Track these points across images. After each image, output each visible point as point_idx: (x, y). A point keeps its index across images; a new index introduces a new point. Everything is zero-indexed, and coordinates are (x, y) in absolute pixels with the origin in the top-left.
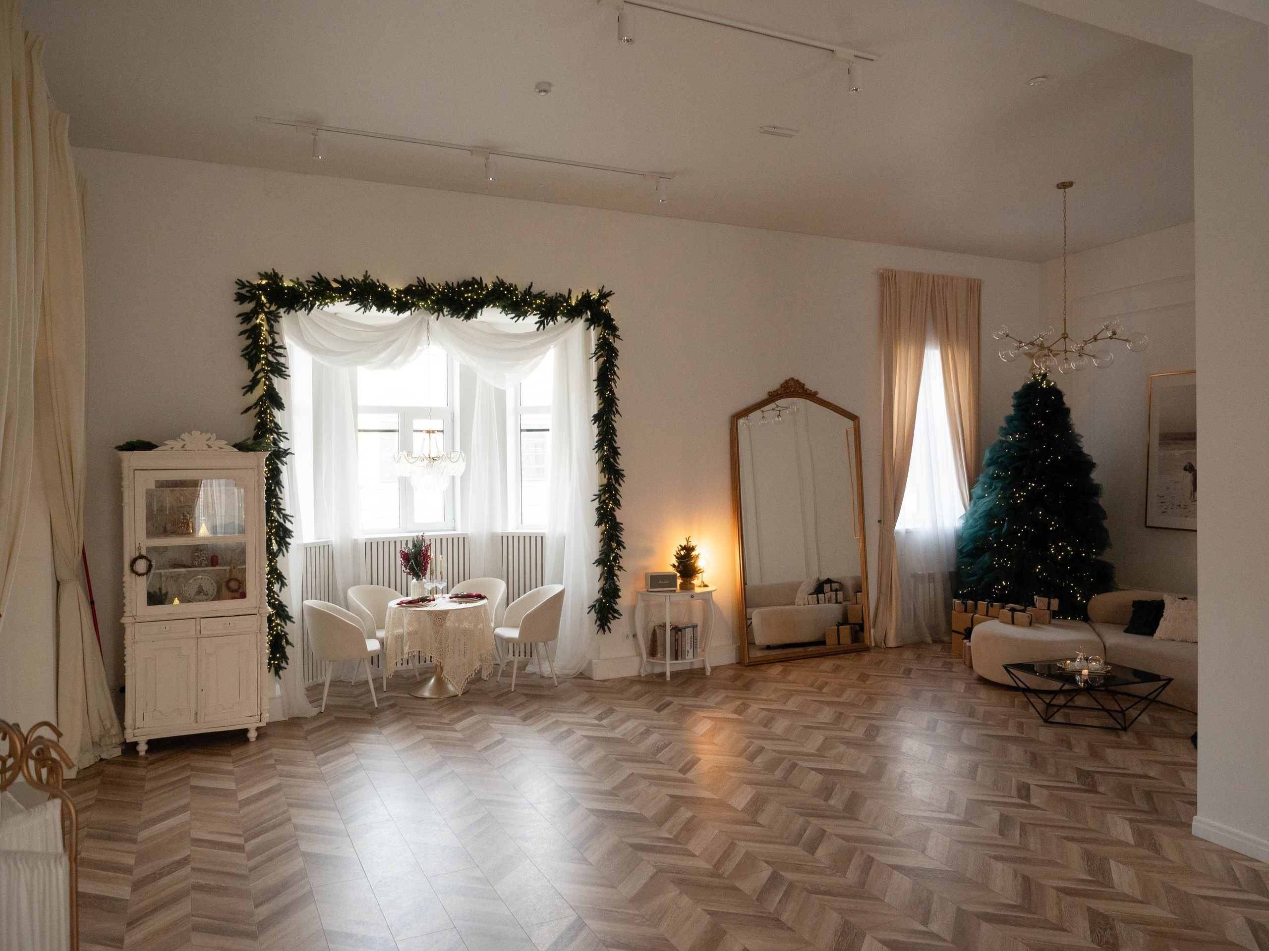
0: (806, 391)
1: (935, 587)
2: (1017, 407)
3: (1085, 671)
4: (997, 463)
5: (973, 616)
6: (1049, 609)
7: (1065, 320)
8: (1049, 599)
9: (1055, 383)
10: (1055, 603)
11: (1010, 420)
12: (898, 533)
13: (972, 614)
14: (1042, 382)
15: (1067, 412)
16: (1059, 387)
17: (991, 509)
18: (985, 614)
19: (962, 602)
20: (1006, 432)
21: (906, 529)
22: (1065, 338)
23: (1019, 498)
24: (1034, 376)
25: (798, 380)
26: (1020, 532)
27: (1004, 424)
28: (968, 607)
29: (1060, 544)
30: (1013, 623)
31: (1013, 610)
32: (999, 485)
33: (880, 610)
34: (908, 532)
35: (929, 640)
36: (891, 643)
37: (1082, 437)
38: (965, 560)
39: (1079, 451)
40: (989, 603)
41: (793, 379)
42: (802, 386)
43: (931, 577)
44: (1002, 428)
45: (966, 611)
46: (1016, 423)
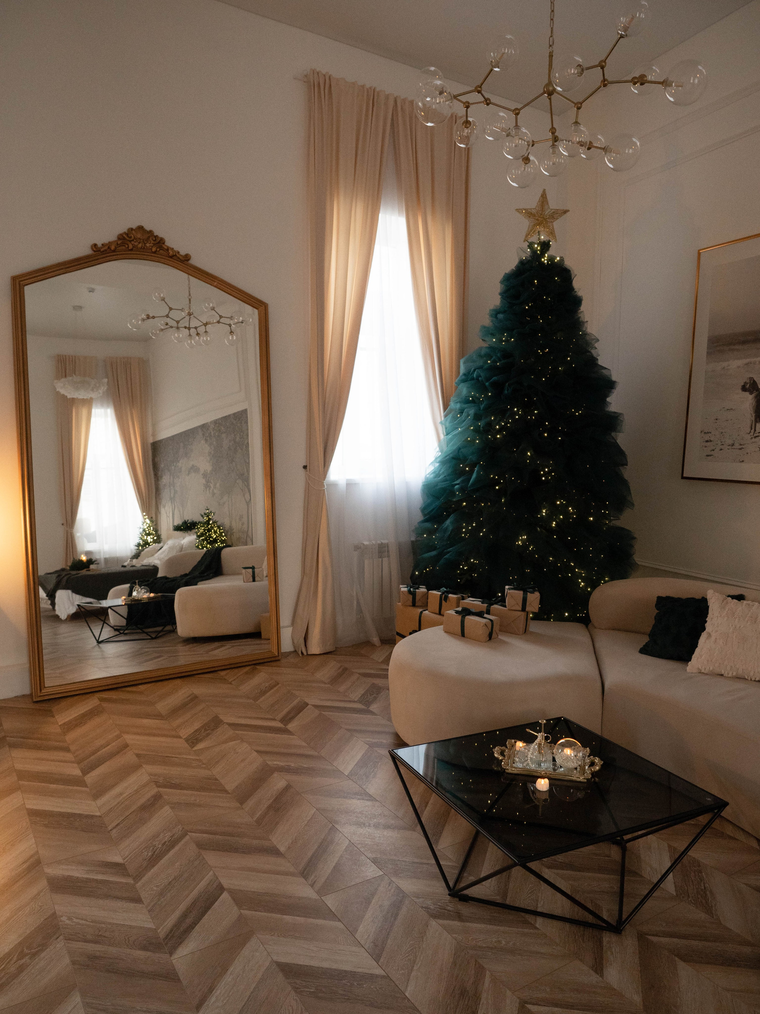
0: (168, 250)
2: (505, 294)
4: (473, 379)
5: (421, 613)
6: (524, 609)
7: (551, 56)
8: (525, 592)
9: (562, 259)
10: (534, 599)
11: (495, 313)
12: (334, 485)
13: (421, 610)
14: (542, 255)
15: (578, 301)
17: (459, 449)
18: (437, 611)
19: (409, 591)
20: (487, 332)
21: (347, 480)
22: (550, 94)
23: (499, 431)
24: (531, 246)
25: (151, 232)
26: (498, 483)
27: (487, 321)
28: (418, 598)
29: (558, 503)
30: (463, 635)
31: (466, 612)
32: (472, 412)
33: (302, 600)
34: (350, 485)
35: (376, 640)
36: (315, 648)
37: (598, 340)
38: (428, 525)
39: (593, 361)
40: (443, 593)
41: (141, 228)
42: (160, 242)
43: (383, 550)
44: (484, 327)
45: (414, 605)
46: (501, 316)
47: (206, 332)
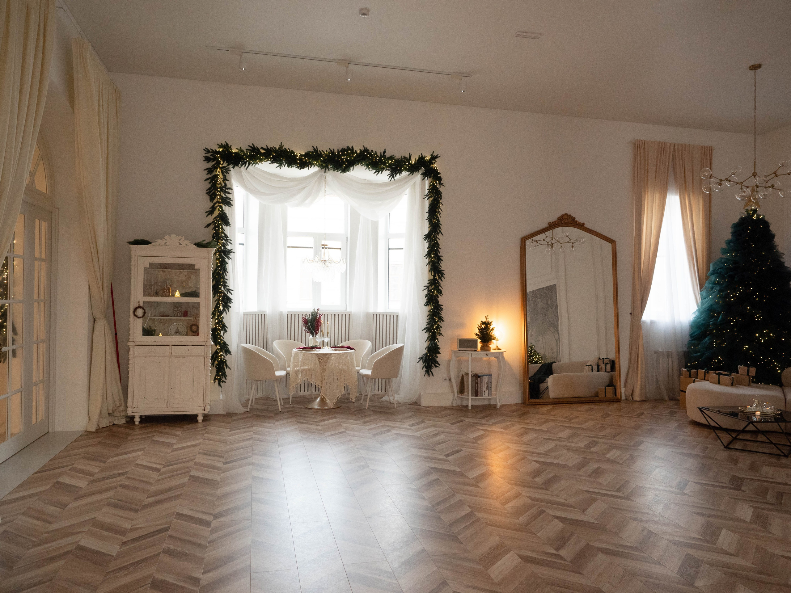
0: (576, 222)
1: (672, 362)
2: (734, 233)
3: (758, 412)
4: (717, 273)
6: (748, 374)
7: (755, 163)
8: (749, 367)
9: (764, 217)
10: (753, 371)
11: (729, 242)
12: (644, 322)
13: (694, 379)
14: (753, 215)
15: (773, 236)
16: (767, 219)
17: (711, 305)
18: (703, 379)
19: (688, 370)
20: (725, 251)
21: (651, 320)
22: (755, 176)
23: (732, 297)
24: (747, 211)
25: (570, 215)
26: (733, 321)
27: (724, 246)
28: (692, 374)
29: (765, 331)
30: (719, 383)
31: (720, 374)
32: (718, 288)
33: (630, 375)
34: (652, 322)
35: (666, 398)
36: (637, 397)
37: (784, 254)
38: (694, 342)
39: (782, 264)
40: (706, 370)
41: (566, 214)
42: (573, 219)
43: (669, 354)
44: (723, 249)
45: (690, 376)
46: (732, 244)
47: (561, 247)
